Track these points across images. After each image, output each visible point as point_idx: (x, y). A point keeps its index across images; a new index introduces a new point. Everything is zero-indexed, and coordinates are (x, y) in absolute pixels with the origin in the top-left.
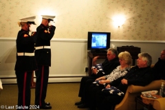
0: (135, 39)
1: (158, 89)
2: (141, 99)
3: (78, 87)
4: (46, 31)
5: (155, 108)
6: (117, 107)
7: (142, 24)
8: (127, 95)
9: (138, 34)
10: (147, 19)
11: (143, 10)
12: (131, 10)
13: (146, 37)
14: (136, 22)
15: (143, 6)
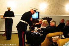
0: (50, 14)
2: (52, 40)
7: (53, 8)
9: (51, 12)
10: (55, 6)
11: (53, 2)
12: (48, 2)
13: (54, 14)
14: (50, 7)
15: (53, 0)
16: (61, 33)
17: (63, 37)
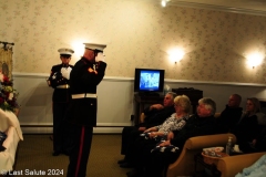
0: (196, 79)
1: (224, 145)
2: (202, 157)
3: (120, 140)
4: (91, 70)
5: (219, 169)
6: (171, 167)
7: (206, 60)
8: (184, 151)
9: (201, 73)
10: (212, 54)
11: (208, 41)
12: (192, 41)
13: (210, 77)
14: (198, 57)
15: (207, 36)
16: (230, 138)
17: (236, 148)
